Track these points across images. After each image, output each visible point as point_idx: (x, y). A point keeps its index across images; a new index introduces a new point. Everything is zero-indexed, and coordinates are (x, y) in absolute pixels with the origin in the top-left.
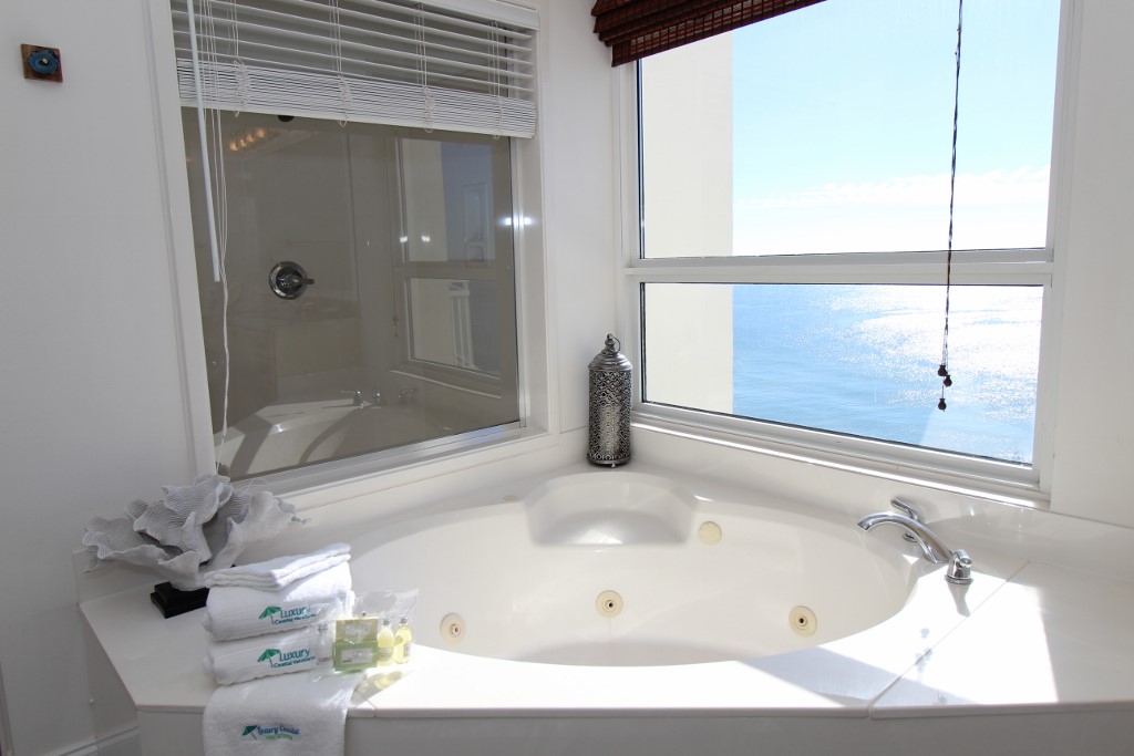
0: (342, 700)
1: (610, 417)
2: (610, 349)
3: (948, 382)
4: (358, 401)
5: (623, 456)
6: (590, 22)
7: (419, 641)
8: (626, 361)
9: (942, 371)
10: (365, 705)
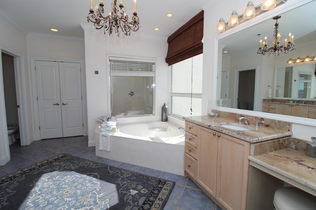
0: (110, 134)
1: (164, 114)
2: (165, 105)
3: (192, 111)
4: (141, 111)
5: (166, 120)
6: (165, 60)
7: (120, 131)
8: (167, 107)
9: (191, 109)
10: (113, 135)
